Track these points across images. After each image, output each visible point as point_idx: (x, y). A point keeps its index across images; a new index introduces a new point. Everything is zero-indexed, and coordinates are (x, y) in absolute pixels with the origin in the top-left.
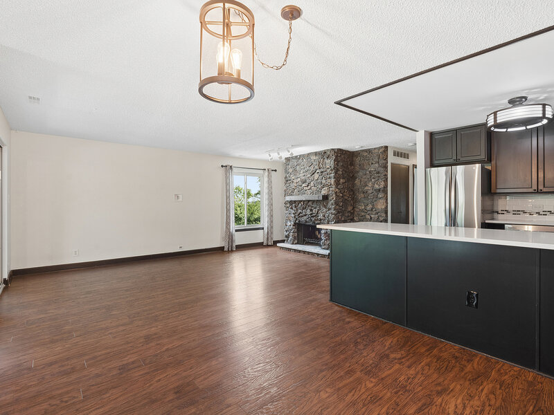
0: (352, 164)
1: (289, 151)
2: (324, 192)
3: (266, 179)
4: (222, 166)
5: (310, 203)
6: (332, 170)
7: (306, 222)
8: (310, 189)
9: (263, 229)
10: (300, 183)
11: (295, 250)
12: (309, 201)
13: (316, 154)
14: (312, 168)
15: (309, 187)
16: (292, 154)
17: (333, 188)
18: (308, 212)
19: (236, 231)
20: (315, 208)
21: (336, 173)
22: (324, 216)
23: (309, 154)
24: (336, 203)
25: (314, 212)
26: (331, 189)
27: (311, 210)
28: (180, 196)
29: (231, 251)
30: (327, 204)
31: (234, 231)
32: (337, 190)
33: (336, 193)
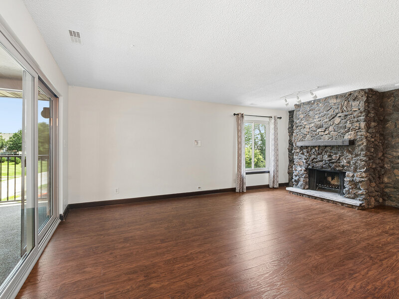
0: (382, 106)
1: (312, 94)
2: (348, 137)
3: (272, 126)
4: (235, 114)
5: (328, 149)
6: (361, 113)
7: (322, 167)
8: (329, 134)
9: (269, 172)
10: (314, 129)
11: (309, 196)
12: (326, 146)
13: (337, 97)
14: (331, 113)
15: (327, 132)
16: (316, 96)
17: (363, 132)
18: (326, 157)
19: (247, 174)
20: (336, 154)
21: (367, 116)
22: (349, 162)
23: (326, 98)
24: (368, 148)
25: (334, 157)
26: (359, 133)
27: (330, 156)
28: (199, 142)
29: (242, 193)
30: (354, 149)
31: (245, 174)
32: (368, 134)
33: (366, 137)
